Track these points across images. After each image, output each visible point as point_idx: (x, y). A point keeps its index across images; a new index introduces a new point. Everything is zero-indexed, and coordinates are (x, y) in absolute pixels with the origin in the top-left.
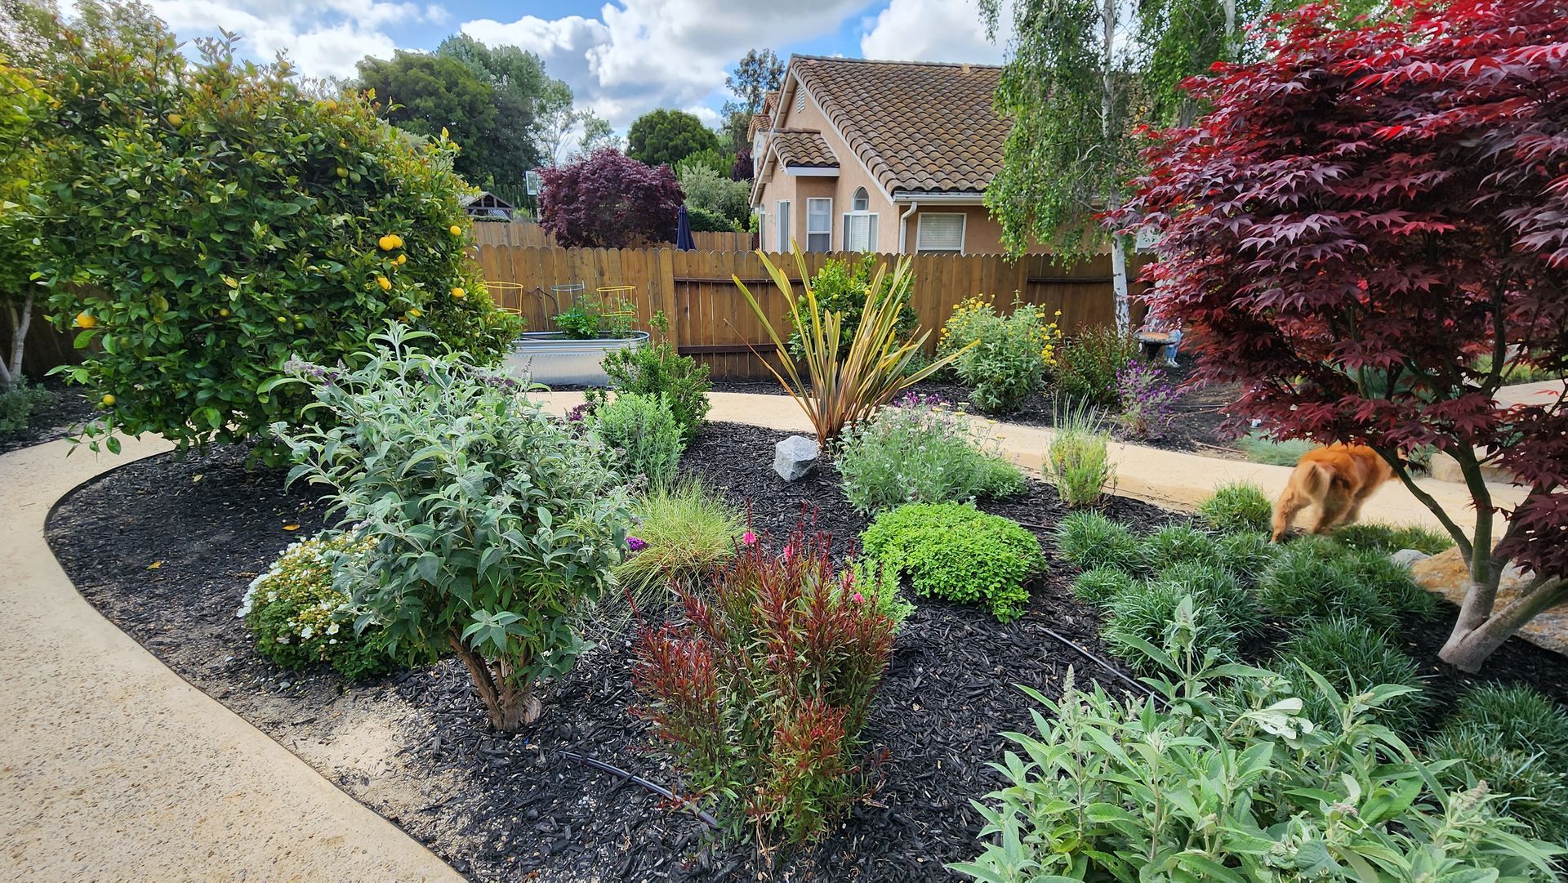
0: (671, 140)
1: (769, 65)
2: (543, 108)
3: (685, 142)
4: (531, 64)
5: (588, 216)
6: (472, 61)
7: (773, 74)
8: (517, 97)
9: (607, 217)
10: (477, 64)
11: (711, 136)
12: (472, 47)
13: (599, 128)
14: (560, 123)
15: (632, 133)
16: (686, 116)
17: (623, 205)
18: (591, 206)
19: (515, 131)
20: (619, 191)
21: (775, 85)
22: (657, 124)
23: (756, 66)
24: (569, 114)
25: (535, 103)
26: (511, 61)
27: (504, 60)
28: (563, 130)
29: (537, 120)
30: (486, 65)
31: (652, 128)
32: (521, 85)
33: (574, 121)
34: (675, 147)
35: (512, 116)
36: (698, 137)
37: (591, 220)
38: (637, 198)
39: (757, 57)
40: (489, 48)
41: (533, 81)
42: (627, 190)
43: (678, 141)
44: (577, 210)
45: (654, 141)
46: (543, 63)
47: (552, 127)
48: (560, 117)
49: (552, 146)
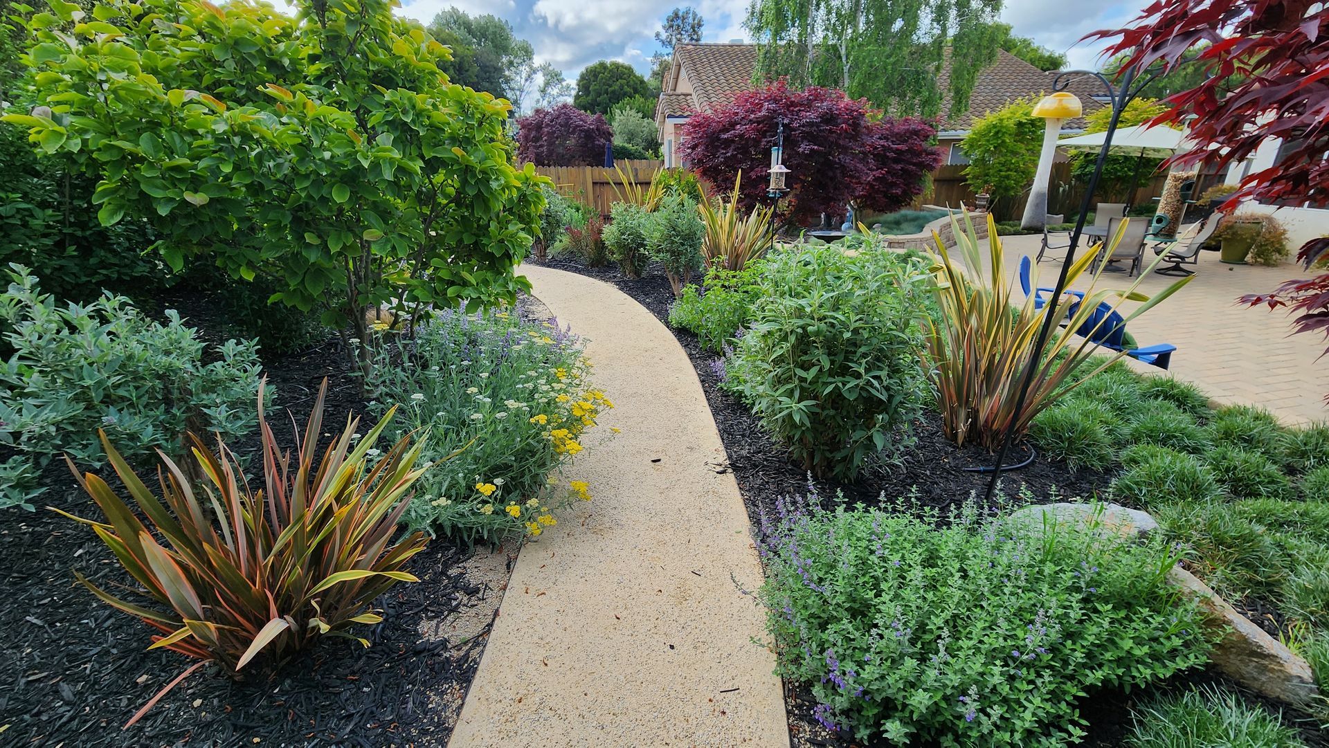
0: (610, 86)
1: (690, 20)
2: (511, 63)
3: (622, 87)
4: (502, 29)
5: (548, 150)
6: (459, 29)
7: (693, 27)
8: (493, 57)
9: (561, 150)
10: (463, 31)
11: (642, 82)
12: (459, 17)
13: (554, 77)
14: (524, 75)
15: (580, 81)
16: (622, 66)
17: (571, 142)
18: (551, 144)
19: (492, 83)
20: (568, 133)
21: (695, 37)
22: (599, 73)
23: (680, 22)
24: (531, 67)
25: (505, 60)
26: (488, 27)
27: (483, 27)
28: (526, 80)
29: (507, 73)
30: (469, 32)
31: (596, 76)
32: (495, 46)
33: (535, 72)
34: (613, 92)
35: (490, 72)
36: (632, 82)
37: (551, 153)
38: (580, 138)
39: (680, 14)
40: (471, 18)
41: (504, 43)
42: (573, 133)
43: (616, 87)
44: (541, 146)
45: (597, 87)
46: (512, 28)
47: (518, 78)
48: (524, 70)
49: (518, 93)
